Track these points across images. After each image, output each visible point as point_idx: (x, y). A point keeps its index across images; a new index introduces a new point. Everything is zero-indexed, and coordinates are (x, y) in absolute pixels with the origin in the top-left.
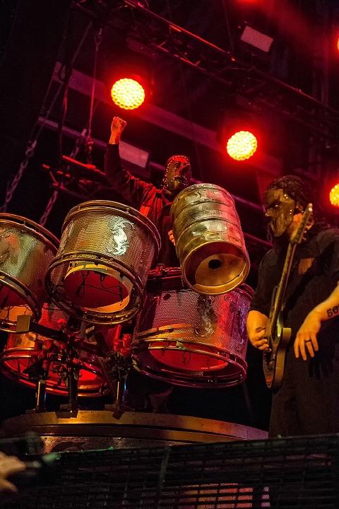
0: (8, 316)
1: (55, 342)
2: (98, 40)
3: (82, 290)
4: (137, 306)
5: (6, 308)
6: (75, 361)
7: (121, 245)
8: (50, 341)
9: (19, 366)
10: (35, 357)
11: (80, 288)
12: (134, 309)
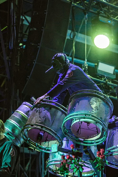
0: (48, 145)
1: (70, 155)
2: (86, 19)
3: (80, 130)
4: (105, 136)
5: (47, 142)
6: (80, 163)
7: (95, 109)
8: (68, 155)
9: (56, 168)
10: (62, 163)
11: (78, 130)
12: (104, 137)
